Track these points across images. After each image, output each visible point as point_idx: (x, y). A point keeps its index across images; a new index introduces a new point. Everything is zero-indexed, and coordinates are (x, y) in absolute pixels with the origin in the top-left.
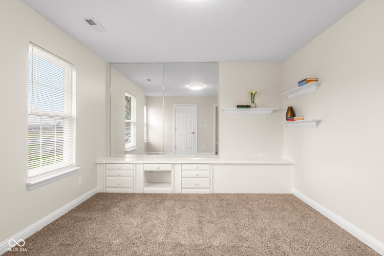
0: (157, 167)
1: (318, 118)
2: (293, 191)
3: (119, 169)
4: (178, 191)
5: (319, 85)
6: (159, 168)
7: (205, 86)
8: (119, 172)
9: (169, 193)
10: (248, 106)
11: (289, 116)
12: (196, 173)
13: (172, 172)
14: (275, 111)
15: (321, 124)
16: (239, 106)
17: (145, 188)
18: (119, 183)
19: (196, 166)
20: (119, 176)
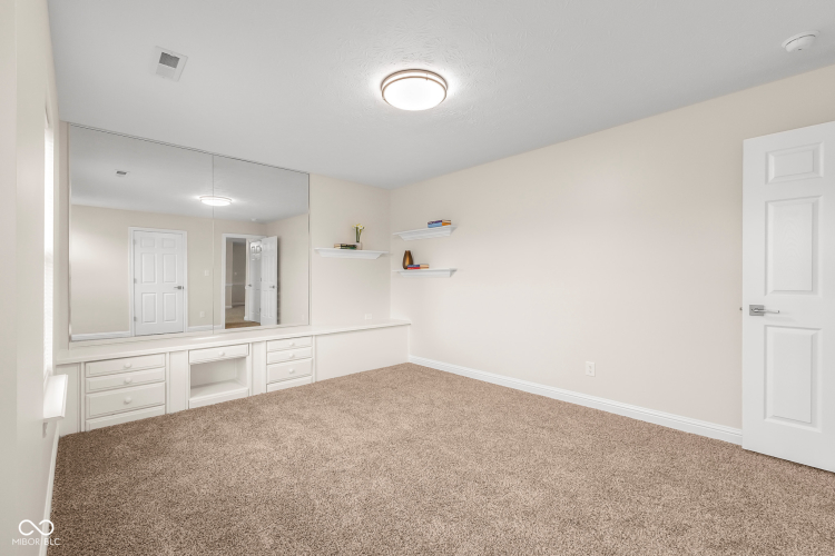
0: (221, 353)
1: (453, 267)
2: (411, 358)
3: (127, 370)
4: (260, 390)
5: (453, 229)
6: (224, 355)
7: (234, 201)
8: (128, 377)
9: (245, 396)
10: (353, 247)
11: (407, 263)
12: (290, 353)
13: (248, 359)
14: (382, 255)
15: (456, 273)
16: (343, 247)
17: (192, 400)
18: (128, 399)
19: (290, 342)
20: (127, 384)
